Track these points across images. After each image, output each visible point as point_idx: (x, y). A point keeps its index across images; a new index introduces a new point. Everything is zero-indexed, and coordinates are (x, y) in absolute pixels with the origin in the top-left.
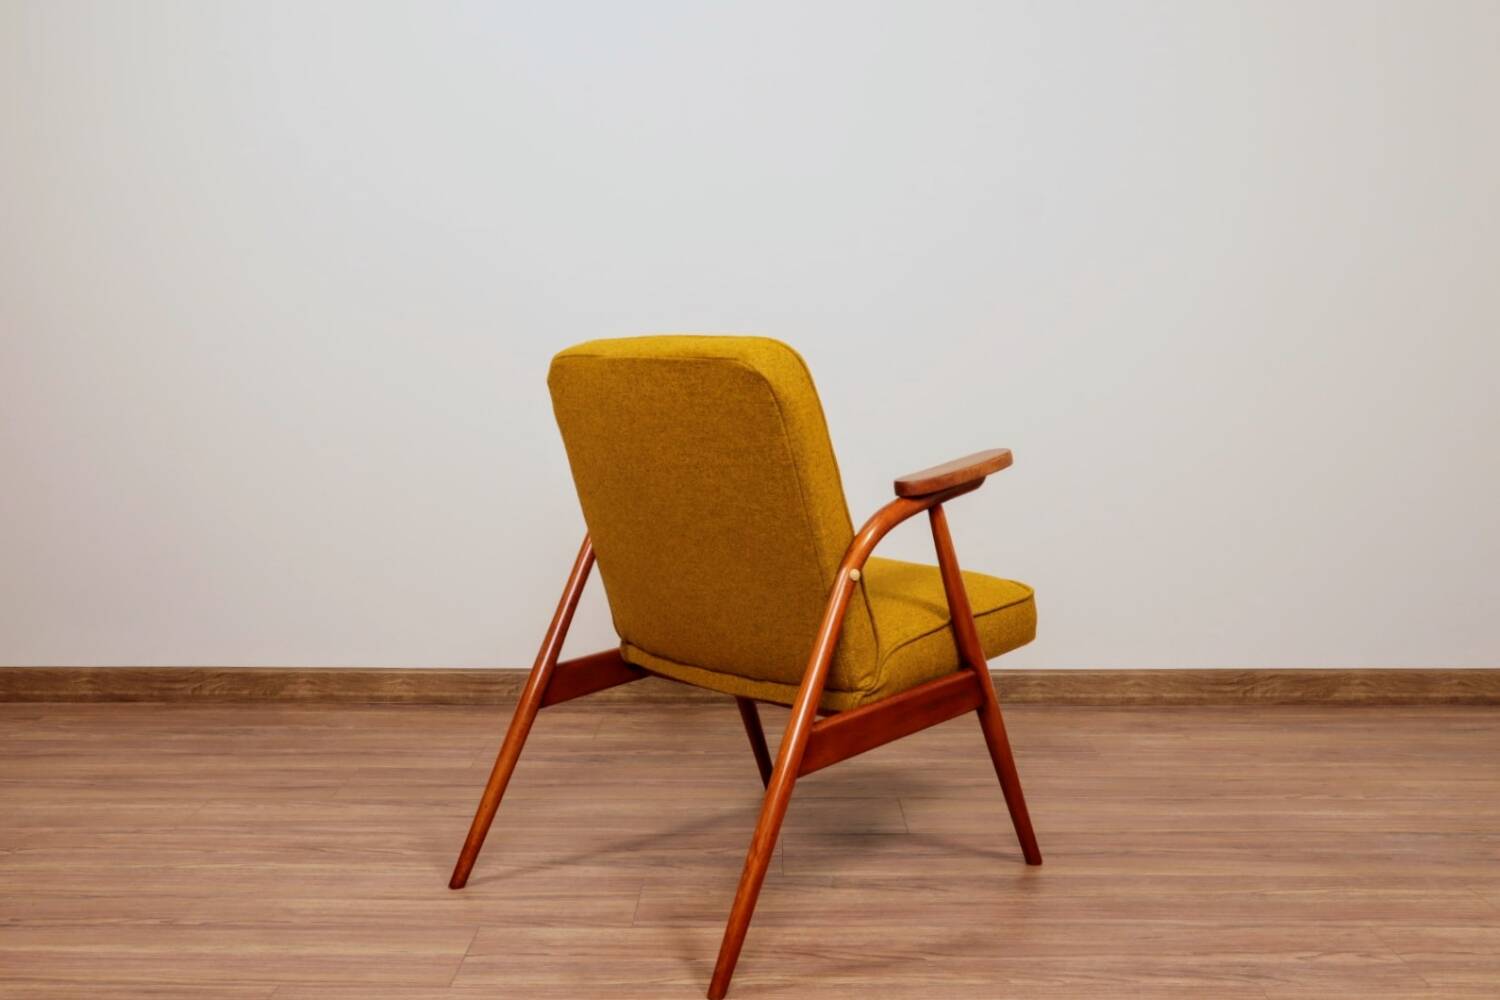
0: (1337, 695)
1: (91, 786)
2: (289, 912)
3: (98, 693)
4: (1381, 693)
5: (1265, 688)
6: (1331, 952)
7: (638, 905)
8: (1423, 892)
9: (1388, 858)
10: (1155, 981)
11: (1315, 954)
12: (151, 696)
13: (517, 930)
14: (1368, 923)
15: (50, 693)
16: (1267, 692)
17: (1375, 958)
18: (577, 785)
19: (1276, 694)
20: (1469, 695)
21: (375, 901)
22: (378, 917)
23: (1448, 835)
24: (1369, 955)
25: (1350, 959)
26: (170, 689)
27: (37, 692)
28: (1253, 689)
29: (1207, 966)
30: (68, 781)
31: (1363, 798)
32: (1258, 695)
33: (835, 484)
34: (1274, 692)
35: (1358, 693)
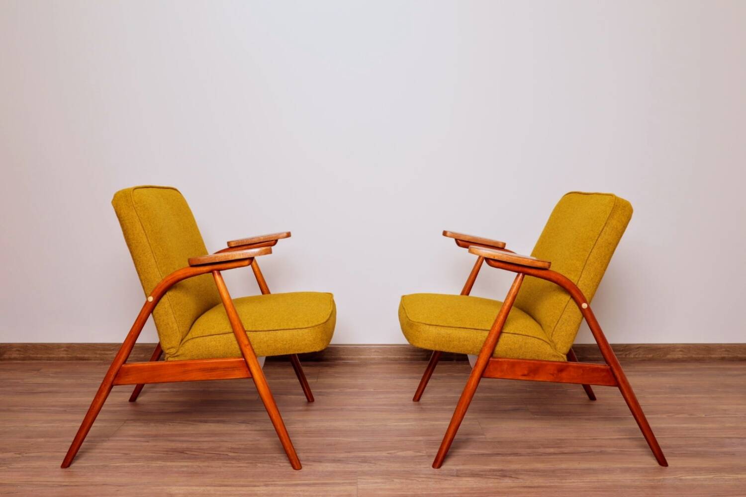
0: (669, 356)
3: (69, 356)
4: (689, 356)
9: (733, 454)
12: (96, 357)
16: (636, 354)
19: (640, 356)
20: (730, 356)
30: (52, 408)
31: (704, 416)
32: (632, 356)
33: (148, 256)
34: (639, 355)
35: (679, 355)
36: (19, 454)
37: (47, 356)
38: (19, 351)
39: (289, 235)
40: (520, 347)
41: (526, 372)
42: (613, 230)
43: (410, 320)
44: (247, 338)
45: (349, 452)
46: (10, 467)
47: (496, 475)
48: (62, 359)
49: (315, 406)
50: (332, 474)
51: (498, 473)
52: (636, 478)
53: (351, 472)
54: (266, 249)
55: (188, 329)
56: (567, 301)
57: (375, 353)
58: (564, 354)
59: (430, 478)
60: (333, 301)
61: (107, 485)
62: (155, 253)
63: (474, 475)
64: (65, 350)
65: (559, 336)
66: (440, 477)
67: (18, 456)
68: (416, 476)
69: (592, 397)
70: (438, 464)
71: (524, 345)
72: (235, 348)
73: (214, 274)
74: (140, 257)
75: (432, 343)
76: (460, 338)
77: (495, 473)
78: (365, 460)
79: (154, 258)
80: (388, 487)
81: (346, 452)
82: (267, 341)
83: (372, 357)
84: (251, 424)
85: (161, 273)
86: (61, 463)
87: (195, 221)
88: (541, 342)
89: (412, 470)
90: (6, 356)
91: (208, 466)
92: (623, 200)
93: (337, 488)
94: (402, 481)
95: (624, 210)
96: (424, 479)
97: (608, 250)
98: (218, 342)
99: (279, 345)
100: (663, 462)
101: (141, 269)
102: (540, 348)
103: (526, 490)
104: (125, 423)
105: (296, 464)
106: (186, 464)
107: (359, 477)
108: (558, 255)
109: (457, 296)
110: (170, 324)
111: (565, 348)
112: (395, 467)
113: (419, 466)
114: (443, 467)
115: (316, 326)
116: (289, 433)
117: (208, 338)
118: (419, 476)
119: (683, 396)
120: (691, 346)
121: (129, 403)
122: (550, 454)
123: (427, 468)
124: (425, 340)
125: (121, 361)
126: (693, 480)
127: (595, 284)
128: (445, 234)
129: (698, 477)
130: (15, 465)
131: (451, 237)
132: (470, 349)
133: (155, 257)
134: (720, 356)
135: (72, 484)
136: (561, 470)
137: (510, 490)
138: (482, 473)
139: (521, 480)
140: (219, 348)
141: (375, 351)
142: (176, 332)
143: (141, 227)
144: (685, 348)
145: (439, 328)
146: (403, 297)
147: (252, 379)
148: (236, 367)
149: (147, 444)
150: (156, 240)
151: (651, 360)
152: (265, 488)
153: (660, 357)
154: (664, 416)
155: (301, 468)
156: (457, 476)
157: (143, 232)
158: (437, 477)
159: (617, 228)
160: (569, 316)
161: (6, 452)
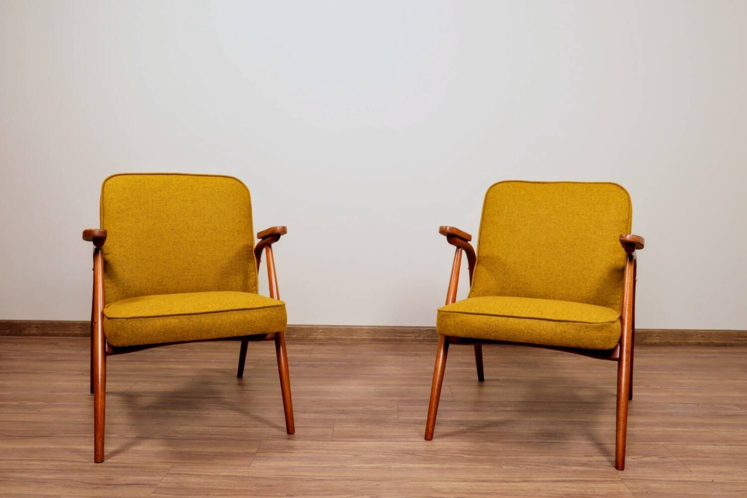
3: (83, 332)
4: (666, 340)
6: (646, 456)
7: (333, 431)
8: (687, 430)
9: (671, 415)
10: (567, 468)
11: (639, 457)
13: (279, 441)
14: (663, 443)
15: (62, 332)
17: (667, 459)
18: (303, 377)
20: (706, 341)
22: (216, 435)
23: (698, 404)
24: (663, 458)
25: (655, 459)
27: (55, 332)
29: (591, 461)
31: (659, 387)
36: (47, 403)
45: (330, 407)
46: (41, 411)
48: (77, 335)
53: (331, 420)
64: (79, 327)
78: (343, 412)
80: (358, 430)
81: (327, 407)
90: (26, 332)
104: (135, 383)
107: (336, 424)
112: (367, 417)
120: (668, 331)
130: (44, 410)
134: (696, 342)
161: (36, 401)
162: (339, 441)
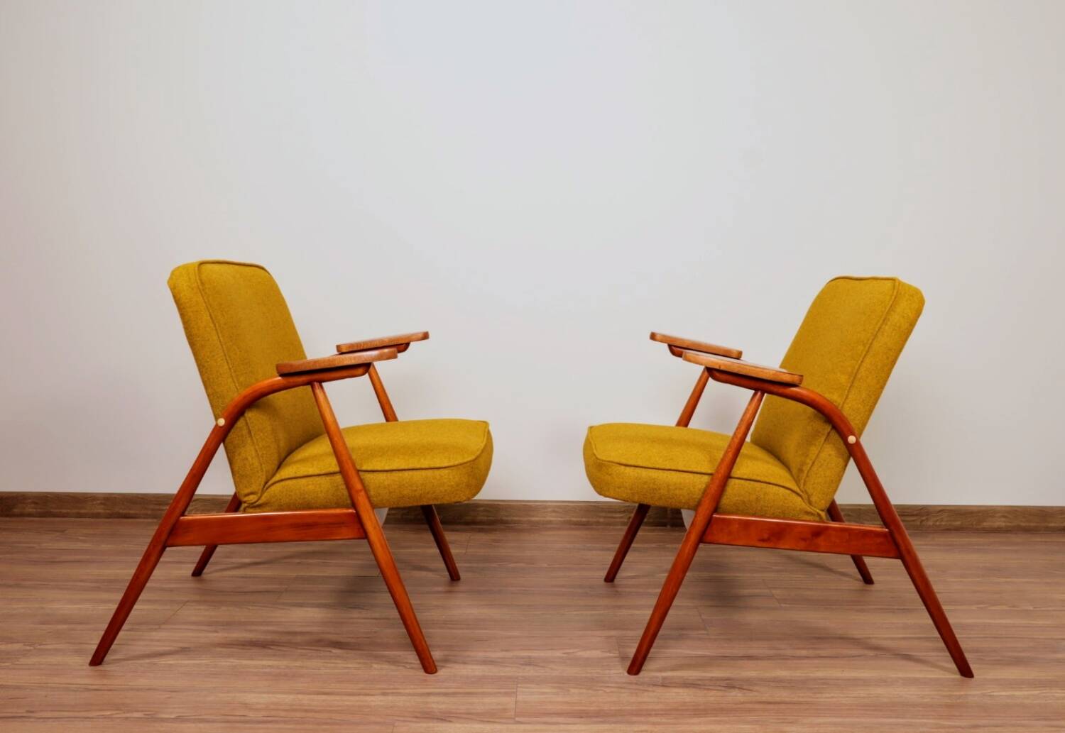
1: (98, 589)
2: (246, 706)
3: (108, 511)
4: (1015, 523)
5: (935, 519)
7: (516, 701)
12: (147, 514)
16: (937, 521)
19: (943, 523)
21: (312, 696)
26: (159, 510)
27: (64, 511)
28: (927, 519)
30: (82, 584)
31: (1031, 608)
32: (930, 523)
33: (219, 360)
34: (942, 521)
35: (1000, 523)
36: (30, 646)
37: (75, 511)
38: (36, 503)
39: (425, 336)
40: (758, 500)
41: (766, 536)
42: (894, 330)
43: (597, 458)
44: (362, 481)
45: (507, 651)
46: (17, 663)
47: (720, 686)
48: (97, 516)
49: (461, 586)
50: (481, 680)
51: (724, 683)
52: (927, 693)
53: (510, 678)
54: (389, 352)
55: (275, 467)
56: (826, 432)
57: (554, 514)
58: (823, 510)
59: (624, 688)
60: (489, 432)
61: (155, 689)
62: (230, 357)
63: (687, 684)
64: (101, 504)
65: (814, 483)
66: (637, 687)
67: (28, 648)
68: (603, 684)
69: (867, 579)
70: (635, 669)
71: (762, 496)
72: (343, 495)
73: (313, 387)
74: (208, 362)
75: (629, 491)
76: (668, 486)
77: (718, 683)
78: (529, 662)
79: (228, 363)
80: (560, 699)
81: (502, 651)
82: (388, 485)
83: (548, 519)
84: (367, 610)
85: (237, 385)
86: (90, 658)
87: (289, 315)
88: (788, 492)
89: (597, 677)
90: (16, 511)
91: (302, 667)
92: (910, 286)
93: (487, 700)
94: (582, 691)
95: (910, 300)
96: (613, 690)
97: (888, 358)
98: (318, 486)
99: (405, 492)
100: (965, 671)
101: (209, 379)
102: (786, 502)
103: (761, 706)
104: (184, 605)
105: (429, 667)
106: (270, 663)
107: (519, 685)
108: (816, 367)
109: (670, 427)
110: (250, 458)
111: (823, 502)
112: (571, 671)
113: (607, 672)
114: (642, 674)
115: (461, 464)
116: (420, 622)
117: (304, 481)
118: (607, 685)
119: (1003, 580)
120: (1018, 509)
121: (191, 578)
122: (800, 658)
123: (620, 673)
124: (619, 488)
125: (178, 511)
126: (1008, 697)
127: (868, 408)
128: (653, 337)
129: (1017, 693)
130: (23, 661)
131: (661, 341)
132: (683, 501)
133: (229, 361)
135: (105, 688)
136: (815, 679)
137: (739, 706)
138: (699, 682)
139: (756, 694)
140: (320, 495)
141: (554, 511)
142: (258, 471)
143: (209, 318)
144: (1009, 512)
145: (638, 470)
146: (591, 428)
147: (366, 540)
148: (343, 523)
149: (216, 634)
150: (231, 337)
151: (958, 529)
152: (382, 698)
153: (972, 525)
154: (974, 607)
155: (436, 672)
156: (663, 686)
157: (212, 325)
158: (634, 687)
159: (900, 327)
160: (830, 455)
161: (12, 643)
162: (529, 723)
